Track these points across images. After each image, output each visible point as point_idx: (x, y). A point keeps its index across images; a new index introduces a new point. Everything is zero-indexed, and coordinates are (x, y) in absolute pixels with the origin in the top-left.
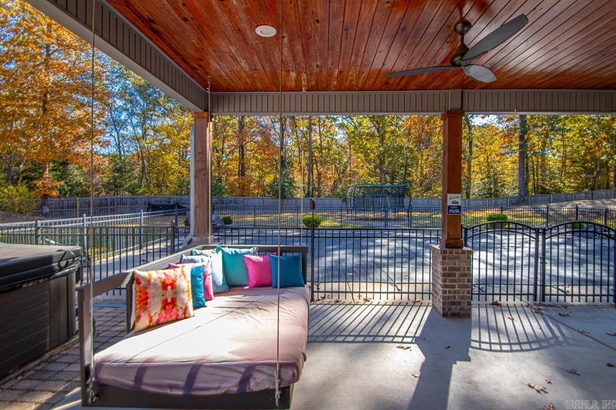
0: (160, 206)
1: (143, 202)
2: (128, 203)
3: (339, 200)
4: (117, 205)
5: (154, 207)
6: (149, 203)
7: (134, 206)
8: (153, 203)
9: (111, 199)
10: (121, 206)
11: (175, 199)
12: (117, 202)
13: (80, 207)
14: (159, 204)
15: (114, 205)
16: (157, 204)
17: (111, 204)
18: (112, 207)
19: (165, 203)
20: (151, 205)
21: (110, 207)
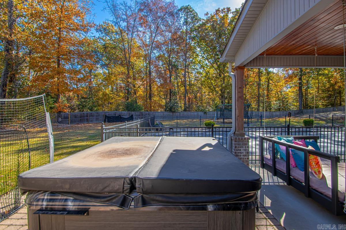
0: (112, 117)
1: (102, 115)
2: (95, 116)
3: (202, 113)
4: (89, 117)
5: (109, 117)
6: (106, 116)
7: (98, 117)
8: (107, 115)
9: (86, 113)
10: (91, 117)
11: (118, 113)
12: (89, 115)
13: (71, 118)
14: (110, 116)
15: (88, 117)
16: (109, 116)
17: (86, 116)
18: (87, 118)
19: (113, 115)
20: (107, 116)
21: (86, 118)
